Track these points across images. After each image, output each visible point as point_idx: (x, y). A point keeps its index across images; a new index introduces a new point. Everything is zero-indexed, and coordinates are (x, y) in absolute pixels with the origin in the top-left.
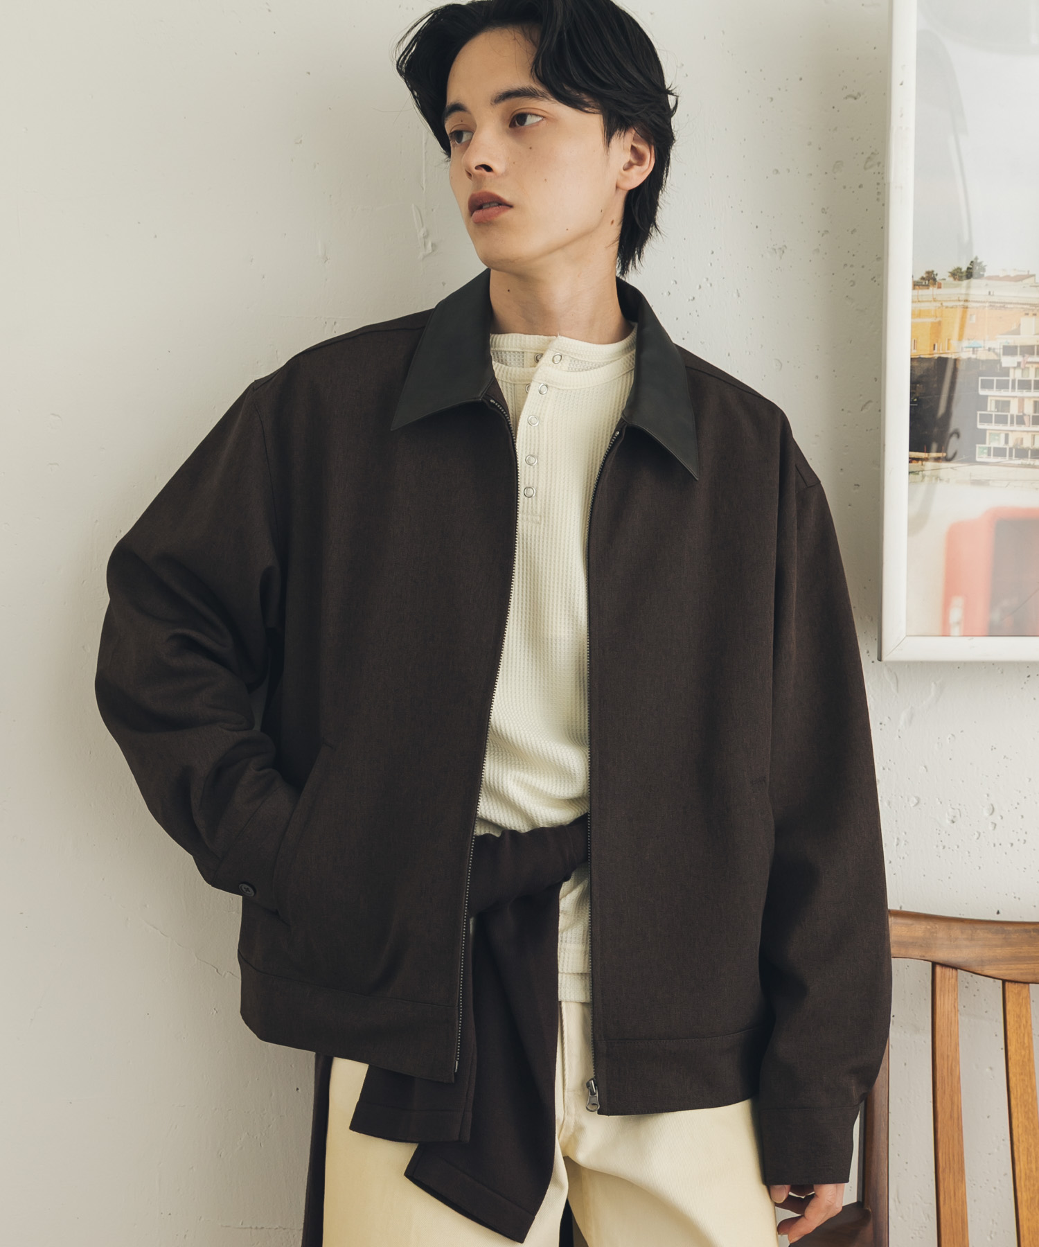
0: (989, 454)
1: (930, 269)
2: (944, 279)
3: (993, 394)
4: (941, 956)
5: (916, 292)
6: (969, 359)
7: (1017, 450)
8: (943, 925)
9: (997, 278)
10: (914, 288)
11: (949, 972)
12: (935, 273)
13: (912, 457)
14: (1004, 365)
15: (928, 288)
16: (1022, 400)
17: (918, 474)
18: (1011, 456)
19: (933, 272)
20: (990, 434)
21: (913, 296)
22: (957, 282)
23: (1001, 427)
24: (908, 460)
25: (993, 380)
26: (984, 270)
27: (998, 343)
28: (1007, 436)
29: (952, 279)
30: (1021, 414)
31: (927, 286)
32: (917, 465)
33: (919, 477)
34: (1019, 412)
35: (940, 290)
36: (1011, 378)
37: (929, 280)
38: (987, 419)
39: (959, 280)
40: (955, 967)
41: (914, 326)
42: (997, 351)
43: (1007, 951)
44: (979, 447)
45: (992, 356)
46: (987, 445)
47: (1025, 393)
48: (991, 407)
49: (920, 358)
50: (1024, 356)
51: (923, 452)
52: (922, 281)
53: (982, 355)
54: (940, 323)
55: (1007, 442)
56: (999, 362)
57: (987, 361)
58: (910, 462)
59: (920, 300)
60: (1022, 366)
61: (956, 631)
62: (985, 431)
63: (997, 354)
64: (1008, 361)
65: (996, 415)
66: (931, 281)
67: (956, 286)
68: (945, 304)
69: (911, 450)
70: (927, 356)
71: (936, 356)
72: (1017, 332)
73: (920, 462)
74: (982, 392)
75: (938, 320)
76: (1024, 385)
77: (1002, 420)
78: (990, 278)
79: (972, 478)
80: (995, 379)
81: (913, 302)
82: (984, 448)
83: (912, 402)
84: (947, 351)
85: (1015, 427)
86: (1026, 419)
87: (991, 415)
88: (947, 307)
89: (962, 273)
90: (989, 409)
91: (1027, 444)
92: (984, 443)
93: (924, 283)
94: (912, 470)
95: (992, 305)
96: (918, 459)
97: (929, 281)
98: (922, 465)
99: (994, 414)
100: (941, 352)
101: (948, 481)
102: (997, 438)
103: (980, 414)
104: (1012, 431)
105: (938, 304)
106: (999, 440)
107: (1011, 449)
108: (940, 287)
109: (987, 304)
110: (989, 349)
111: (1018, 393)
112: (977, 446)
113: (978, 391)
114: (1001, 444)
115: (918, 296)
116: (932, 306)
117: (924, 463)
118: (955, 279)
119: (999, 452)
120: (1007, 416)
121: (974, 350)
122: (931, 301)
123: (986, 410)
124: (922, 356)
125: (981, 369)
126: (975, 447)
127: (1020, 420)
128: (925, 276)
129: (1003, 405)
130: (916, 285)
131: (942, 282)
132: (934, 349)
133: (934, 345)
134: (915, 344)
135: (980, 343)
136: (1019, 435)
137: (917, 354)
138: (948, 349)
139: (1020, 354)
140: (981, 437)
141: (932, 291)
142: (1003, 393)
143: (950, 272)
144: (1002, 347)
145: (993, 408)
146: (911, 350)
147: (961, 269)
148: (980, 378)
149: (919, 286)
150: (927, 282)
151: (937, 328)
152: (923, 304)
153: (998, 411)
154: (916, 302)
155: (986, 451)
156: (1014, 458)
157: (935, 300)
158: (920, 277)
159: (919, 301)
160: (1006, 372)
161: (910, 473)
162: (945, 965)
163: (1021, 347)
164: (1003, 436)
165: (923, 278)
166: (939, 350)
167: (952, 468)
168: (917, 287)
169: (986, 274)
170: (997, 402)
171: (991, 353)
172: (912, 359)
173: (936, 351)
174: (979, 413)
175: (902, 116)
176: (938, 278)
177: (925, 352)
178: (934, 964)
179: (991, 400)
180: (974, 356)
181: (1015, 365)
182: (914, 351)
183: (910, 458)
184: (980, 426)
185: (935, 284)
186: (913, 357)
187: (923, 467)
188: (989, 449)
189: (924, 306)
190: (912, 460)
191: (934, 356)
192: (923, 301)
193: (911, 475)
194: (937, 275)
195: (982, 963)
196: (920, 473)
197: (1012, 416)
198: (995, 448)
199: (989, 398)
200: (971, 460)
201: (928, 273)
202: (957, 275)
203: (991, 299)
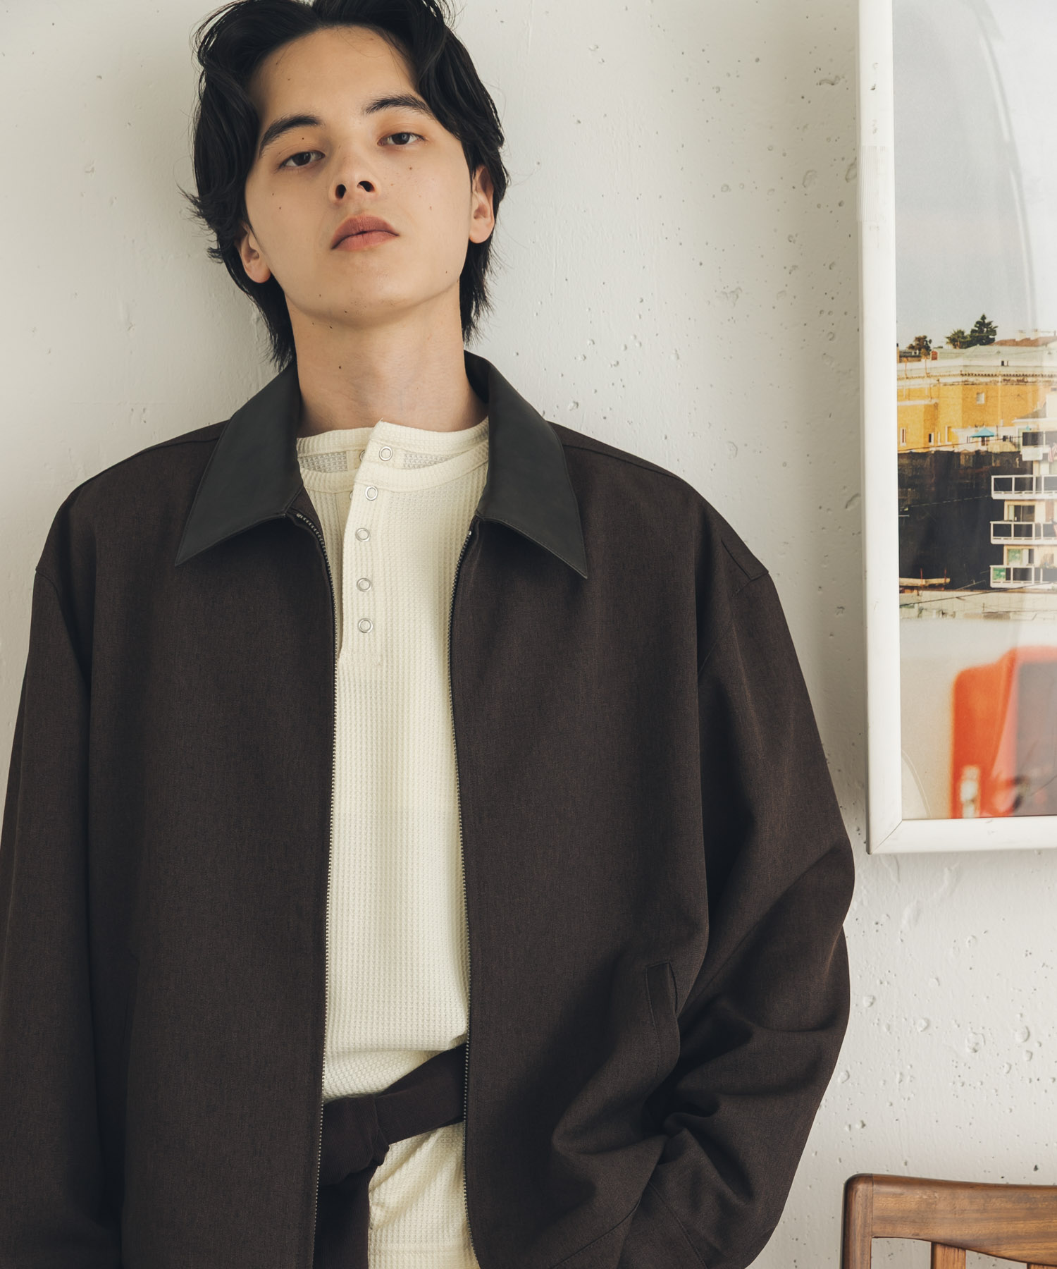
0: (1008, 578)
1: (921, 335)
2: (942, 347)
3: (1010, 498)
4: (942, 1232)
5: (903, 365)
6: (978, 452)
7: (1046, 571)
8: (946, 1193)
9: (1014, 343)
10: (900, 361)
11: (952, 1253)
12: (928, 339)
13: (905, 584)
14: (1024, 459)
15: (920, 360)
16: (1050, 505)
17: (913, 607)
18: (1037, 578)
19: (925, 337)
20: (1009, 550)
21: (898, 371)
22: (958, 350)
23: (1023, 541)
24: (897, 589)
25: (1011, 479)
26: (993, 332)
27: (1015, 432)
28: (1031, 552)
29: (951, 346)
30: (1050, 523)
31: (918, 358)
32: (910, 596)
33: (915, 611)
34: (1047, 520)
35: (934, 361)
36: (1034, 476)
37: (921, 348)
38: (1003, 531)
39: (961, 348)
40: (962, 1247)
41: (901, 411)
42: (1015, 440)
43: (1032, 1226)
44: (995, 569)
45: (1008, 448)
46: (1005, 566)
48: (1009, 515)
49: (911, 453)
50: (1051, 447)
51: (919, 578)
52: (910, 351)
53: (995, 447)
54: (936, 406)
55: (1031, 560)
56: (1018, 454)
57: (1002, 454)
58: (901, 592)
59: (908, 376)
60: (1050, 459)
61: (969, 810)
62: (1002, 546)
63: (1014, 444)
64: (1028, 453)
65: (1015, 525)
66: (923, 350)
67: (957, 356)
68: (943, 380)
69: (901, 576)
70: (920, 451)
71: (933, 450)
72: (1041, 413)
73: (915, 592)
74: (996, 496)
75: (934, 401)
77: (1024, 531)
78: (1003, 343)
79: (987, 610)
80: (1013, 477)
81: (899, 379)
82: (1001, 570)
83: (901, 512)
84: (947, 443)
85: (1042, 541)
87: (1010, 525)
88: (945, 385)
89: (964, 338)
90: (1006, 518)
92: (1002, 563)
93: (913, 354)
94: (905, 602)
95: (1007, 379)
96: (912, 588)
97: (920, 350)
98: (918, 595)
99: (1013, 524)
100: (939, 444)
101: (954, 615)
102: (1017, 555)
103: (994, 525)
104: (1038, 546)
105: (934, 381)
106: (1020, 558)
107: (1037, 570)
108: (935, 358)
109: (1000, 379)
110: (1005, 438)
111: (1047, 495)
112: (992, 567)
113: (990, 493)
114: (1023, 564)
115: (905, 371)
116: (925, 384)
117: (920, 592)
118: (955, 346)
119: (1023, 574)
120: (1031, 526)
121: (984, 439)
122: (923, 377)
123: (1002, 519)
124: (913, 451)
125: (993, 465)
126: (990, 568)
127: (1049, 531)
128: (914, 344)
129: (1025, 511)
130: (903, 356)
131: (938, 351)
132: (930, 441)
133: (930, 436)
134: (903, 435)
135: (992, 430)
136: (1048, 551)
137: (906, 448)
138: (948, 441)
139: (1046, 444)
140: (997, 555)
141: (925, 363)
142: (1025, 495)
143: (948, 338)
144: (1021, 435)
145: (1012, 516)
146: (899, 443)
147: (963, 333)
148: (993, 477)
149: (907, 357)
150: (918, 352)
151: (933, 412)
152: (913, 382)
153: (1018, 520)
154: (903, 379)
155: (1004, 574)
156: (1041, 581)
157: (929, 376)
158: (908, 345)
159: (907, 378)
160: (1027, 467)
161: (901, 606)
162: (948, 1245)
163: (1047, 433)
164: (1026, 553)
165: (912, 347)
166: (936, 441)
167: (958, 598)
168: (905, 359)
169: (997, 338)
170: (1017, 508)
171: (1007, 443)
172: (900, 456)
173: (932, 443)
174: (992, 523)
175: (875, 131)
176: (932, 346)
177: (918, 446)
178: (934, 1244)
179: (1008, 506)
180: (983, 449)
181: (1040, 458)
182: (902, 444)
183: (900, 587)
184: (995, 541)
185: (929, 354)
186: (900, 452)
187: (919, 598)
188: (1008, 570)
189: (914, 384)
190: (903, 589)
191: (930, 449)
192: (913, 378)
193: (904, 609)
194: (930, 341)
195: (998, 1240)
196: (916, 605)
197: (1038, 526)
198: (1015, 570)
199: (1006, 504)
200: (985, 586)
201: (918, 339)
202: (959, 341)
203: (1005, 371)
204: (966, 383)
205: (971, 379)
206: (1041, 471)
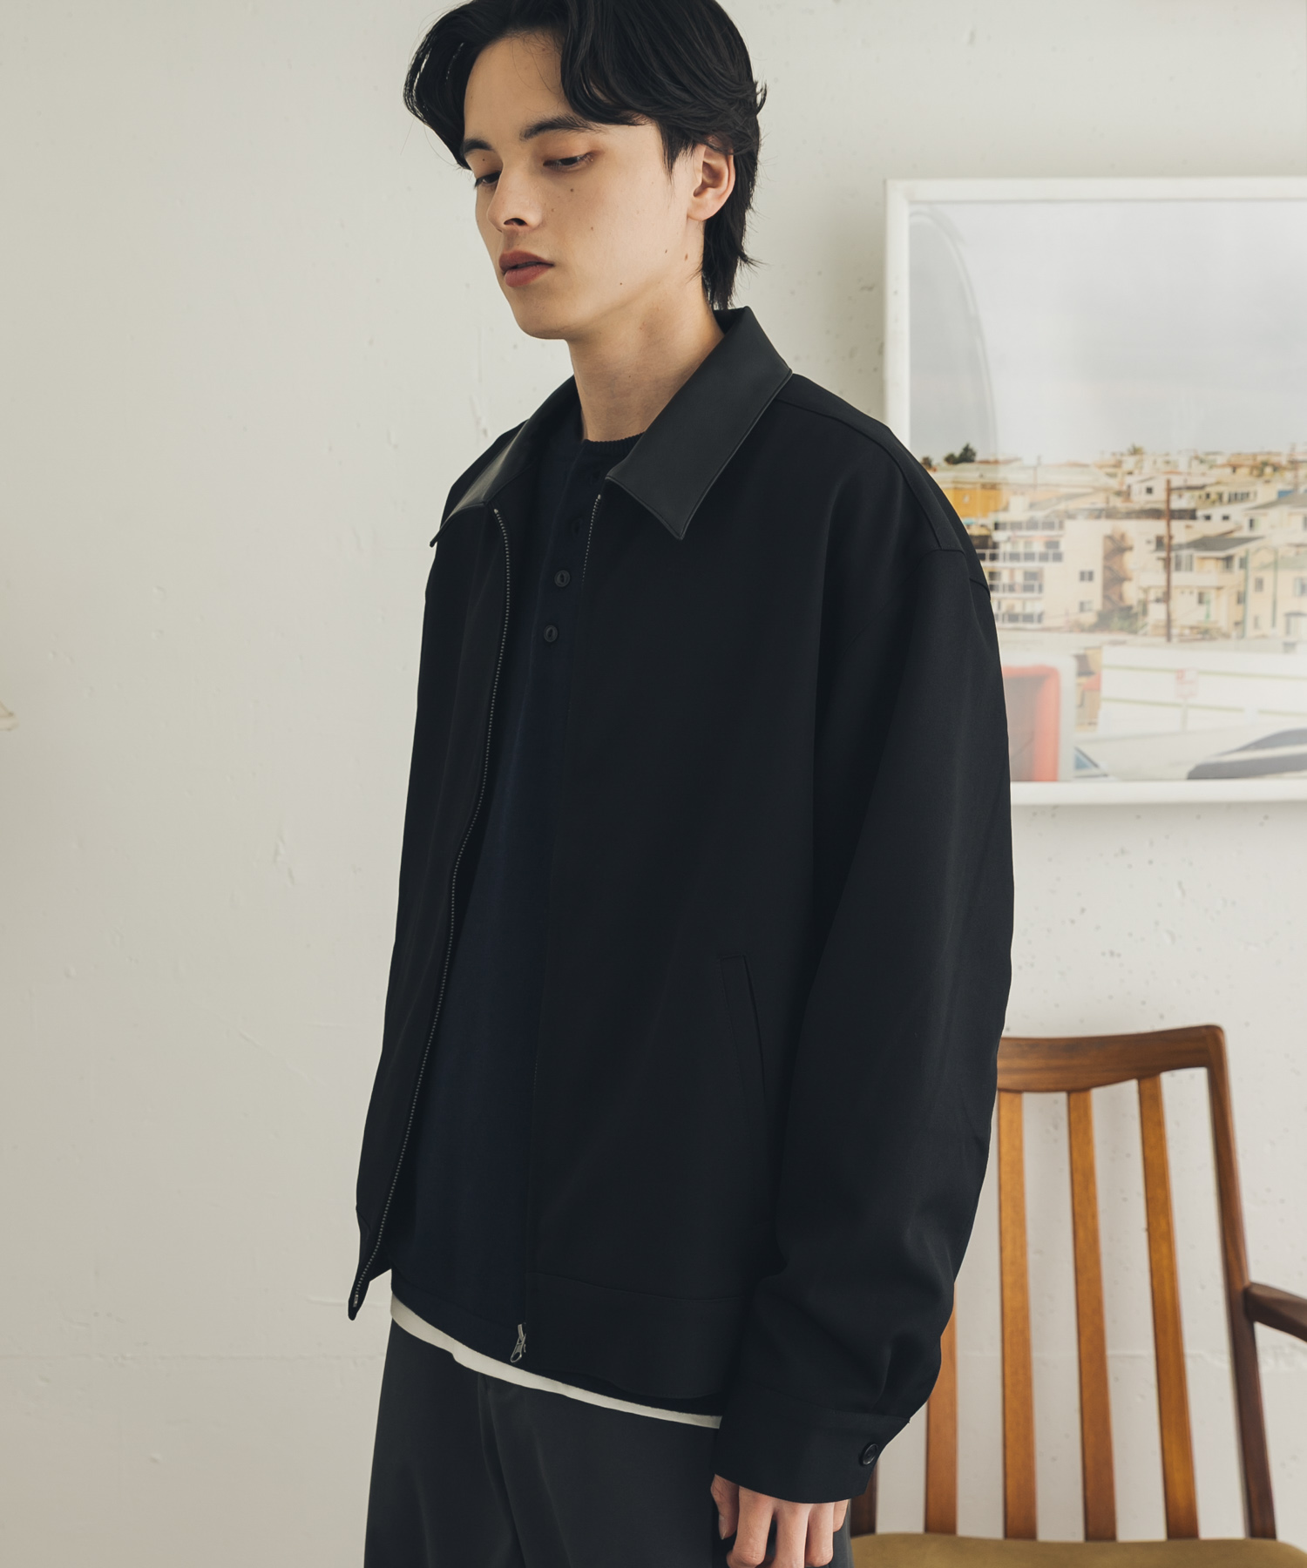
7: (1009, 614)
9: (988, 462)
14: (994, 540)
16: (1012, 571)
18: (1003, 620)
22: (951, 467)
25: (986, 553)
26: (974, 454)
27: (989, 521)
28: (1000, 602)
29: (947, 464)
30: (1013, 582)
34: (1008, 581)
36: (1001, 551)
39: (954, 465)
42: (988, 527)
45: (984, 532)
47: (1015, 564)
50: (1012, 532)
53: (976, 531)
56: (990, 536)
57: (981, 536)
60: (1011, 540)
63: (988, 530)
64: (998, 536)
67: (952, 470)
72: (1006, 509)
76: (1014, 557)
78: (980, 462)
80: (988, 551)
85: (1007, 595)
86: (1017, 587)
89: (954, 458)
91: (1018, 609)
95: (984, 486)
104: (1004, 597)
107: (1003, 615)
109: (978, 486)
110: (982, 526)
111: (1009, 564)
118: (950, 464)
120: (999, 584)
127: (1012, 588)
129: (996, 574)
131: (939, 467)
135: (974, 520)
136: (1010, 601)
139: (1009, 530)
142: (996, 563)
143: (946, 458)
144: (993, 523)
147: (954, 455)
156: (1006, 621)
160: (995, 546)
163: (1010, 522)
169: (978, 457)
171: (984, 529)
176: (934, 463)
181: (1005, 539)
194: (934, 460)
197: (1004, 586)
202: (951, 460)
203: (982, 481)
204: (956, 489)
205: (960, 486)
206: (1005, 548)
